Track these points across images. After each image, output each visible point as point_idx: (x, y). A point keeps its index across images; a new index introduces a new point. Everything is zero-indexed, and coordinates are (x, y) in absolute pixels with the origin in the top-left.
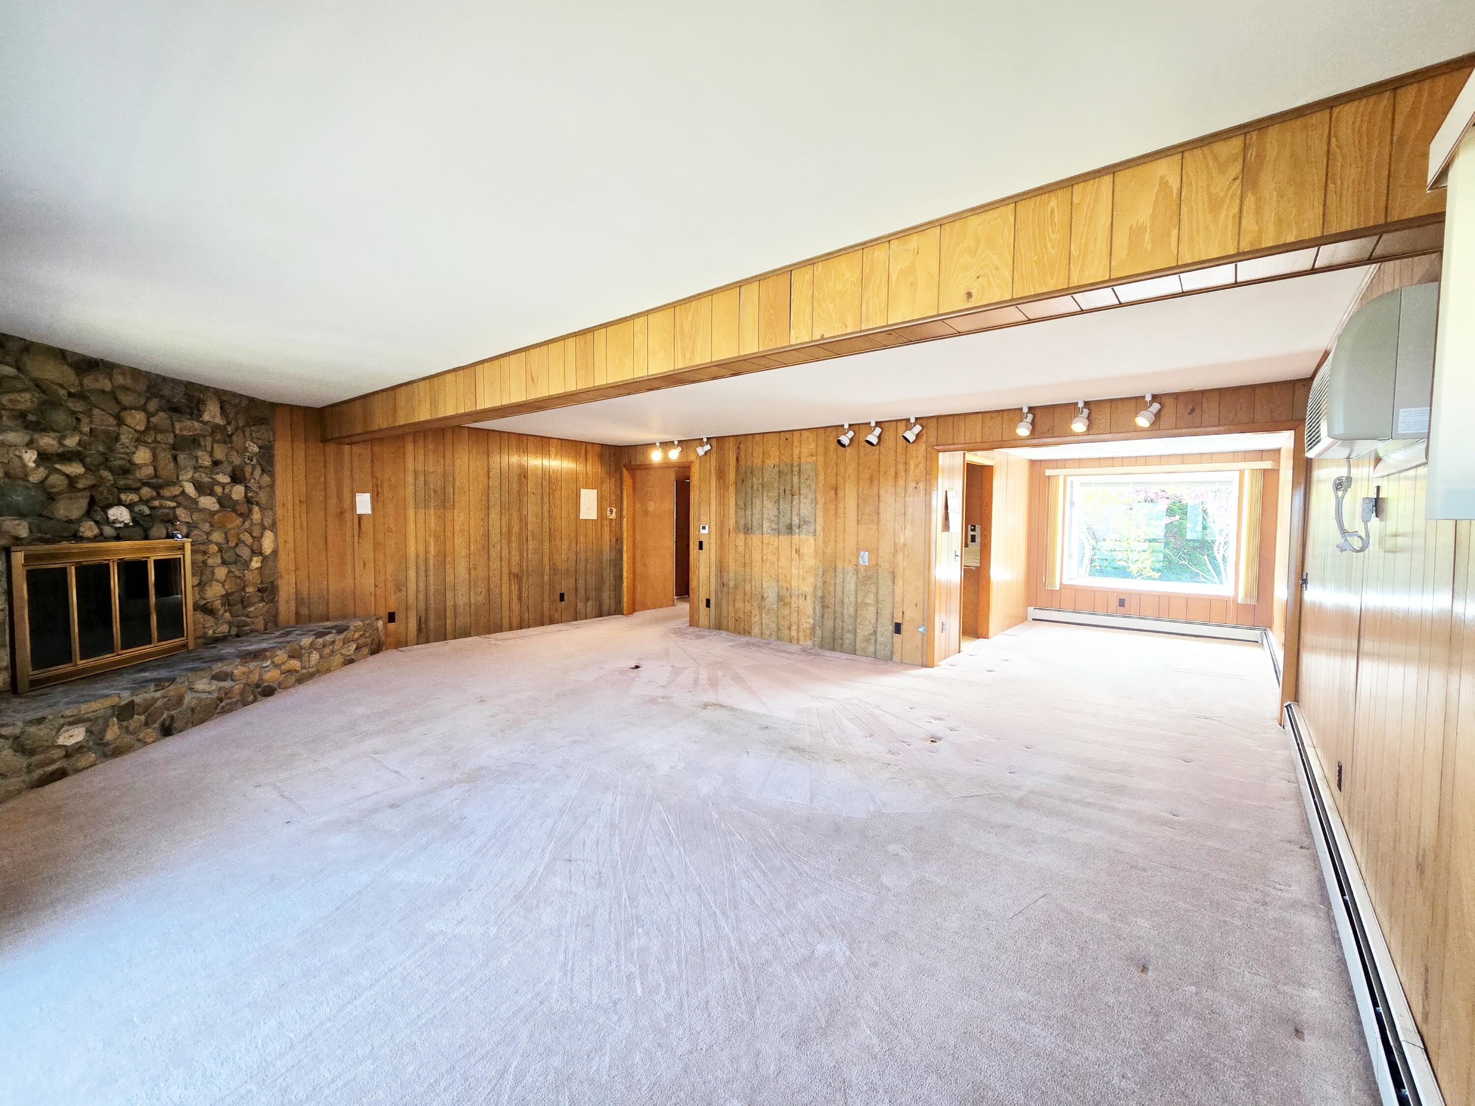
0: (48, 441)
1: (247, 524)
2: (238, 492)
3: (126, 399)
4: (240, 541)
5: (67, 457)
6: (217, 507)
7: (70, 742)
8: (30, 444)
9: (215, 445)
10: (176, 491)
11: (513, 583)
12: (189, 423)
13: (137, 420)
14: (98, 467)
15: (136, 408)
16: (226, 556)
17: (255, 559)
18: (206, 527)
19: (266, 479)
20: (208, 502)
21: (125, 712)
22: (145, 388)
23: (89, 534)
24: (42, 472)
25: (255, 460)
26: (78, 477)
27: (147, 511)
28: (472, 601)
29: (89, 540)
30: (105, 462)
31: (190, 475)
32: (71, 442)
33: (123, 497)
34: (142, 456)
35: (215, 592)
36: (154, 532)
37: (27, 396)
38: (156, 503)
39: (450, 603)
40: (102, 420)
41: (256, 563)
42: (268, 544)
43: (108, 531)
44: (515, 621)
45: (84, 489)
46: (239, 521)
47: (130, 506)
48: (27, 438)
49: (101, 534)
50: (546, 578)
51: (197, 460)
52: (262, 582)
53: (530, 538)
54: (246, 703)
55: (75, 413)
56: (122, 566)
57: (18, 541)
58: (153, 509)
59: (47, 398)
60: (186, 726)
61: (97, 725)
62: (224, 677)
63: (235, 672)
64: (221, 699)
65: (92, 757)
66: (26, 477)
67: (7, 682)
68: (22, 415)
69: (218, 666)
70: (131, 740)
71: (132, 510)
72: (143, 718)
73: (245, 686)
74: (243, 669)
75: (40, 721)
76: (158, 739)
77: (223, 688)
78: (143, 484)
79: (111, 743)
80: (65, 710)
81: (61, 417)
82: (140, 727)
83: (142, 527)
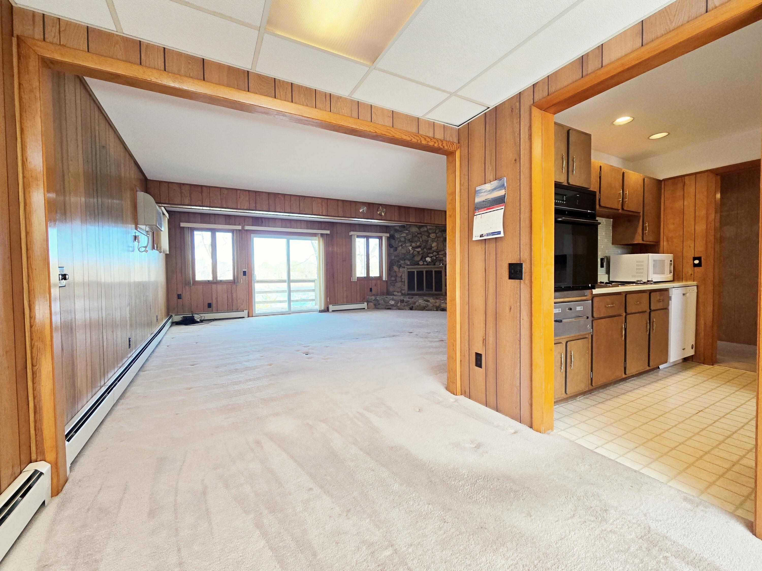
0: (414, 245)
3: (430, 231)
5: (417, 247)
7: (392, 303)
8: (411, 246)
10: (443, 253)
13: (433, 236)
14: (424, 249)
15: (433, 233)
21: (402, 301)
23: (421, 264)
24: (413, 251)
26: (420, 251)
27: (435, 258)
30: (425, 247)
32: (418, 244)
33: (429, 255)
34: (434, 244)
36: (436, 264)
37: (410, 236)
38: (437, 256)
40: (425, 238)
43: (425, 263)
45: (421, 254)
47: (431, 257)
48: (410, 244)
54: (434, 310)
55: (419, 237)
56: (426, 271)
57: (408, 265)
58: (437, 258)
59: (414, 235)
60: (416, 310)
61: (397, 302)
62: (428, 301)
63: (430, 301)
64: (426, 307)
65: (395, 308)
66: (410, 252)
67: (405, 293)
68: (409, 240)
69: (425, 298)
70: (403, 307)
71: (431, 258)
72: (406, 304)
73: (433, 305)
74: (433, 301)
75: (387, 297)
76: (409, 310)
77: (427, 304)
78: (434, 251)
79: (398, 307)
80: (391, 297)
81: (416, 239)
82: (405, 306)
83: (433, 262)
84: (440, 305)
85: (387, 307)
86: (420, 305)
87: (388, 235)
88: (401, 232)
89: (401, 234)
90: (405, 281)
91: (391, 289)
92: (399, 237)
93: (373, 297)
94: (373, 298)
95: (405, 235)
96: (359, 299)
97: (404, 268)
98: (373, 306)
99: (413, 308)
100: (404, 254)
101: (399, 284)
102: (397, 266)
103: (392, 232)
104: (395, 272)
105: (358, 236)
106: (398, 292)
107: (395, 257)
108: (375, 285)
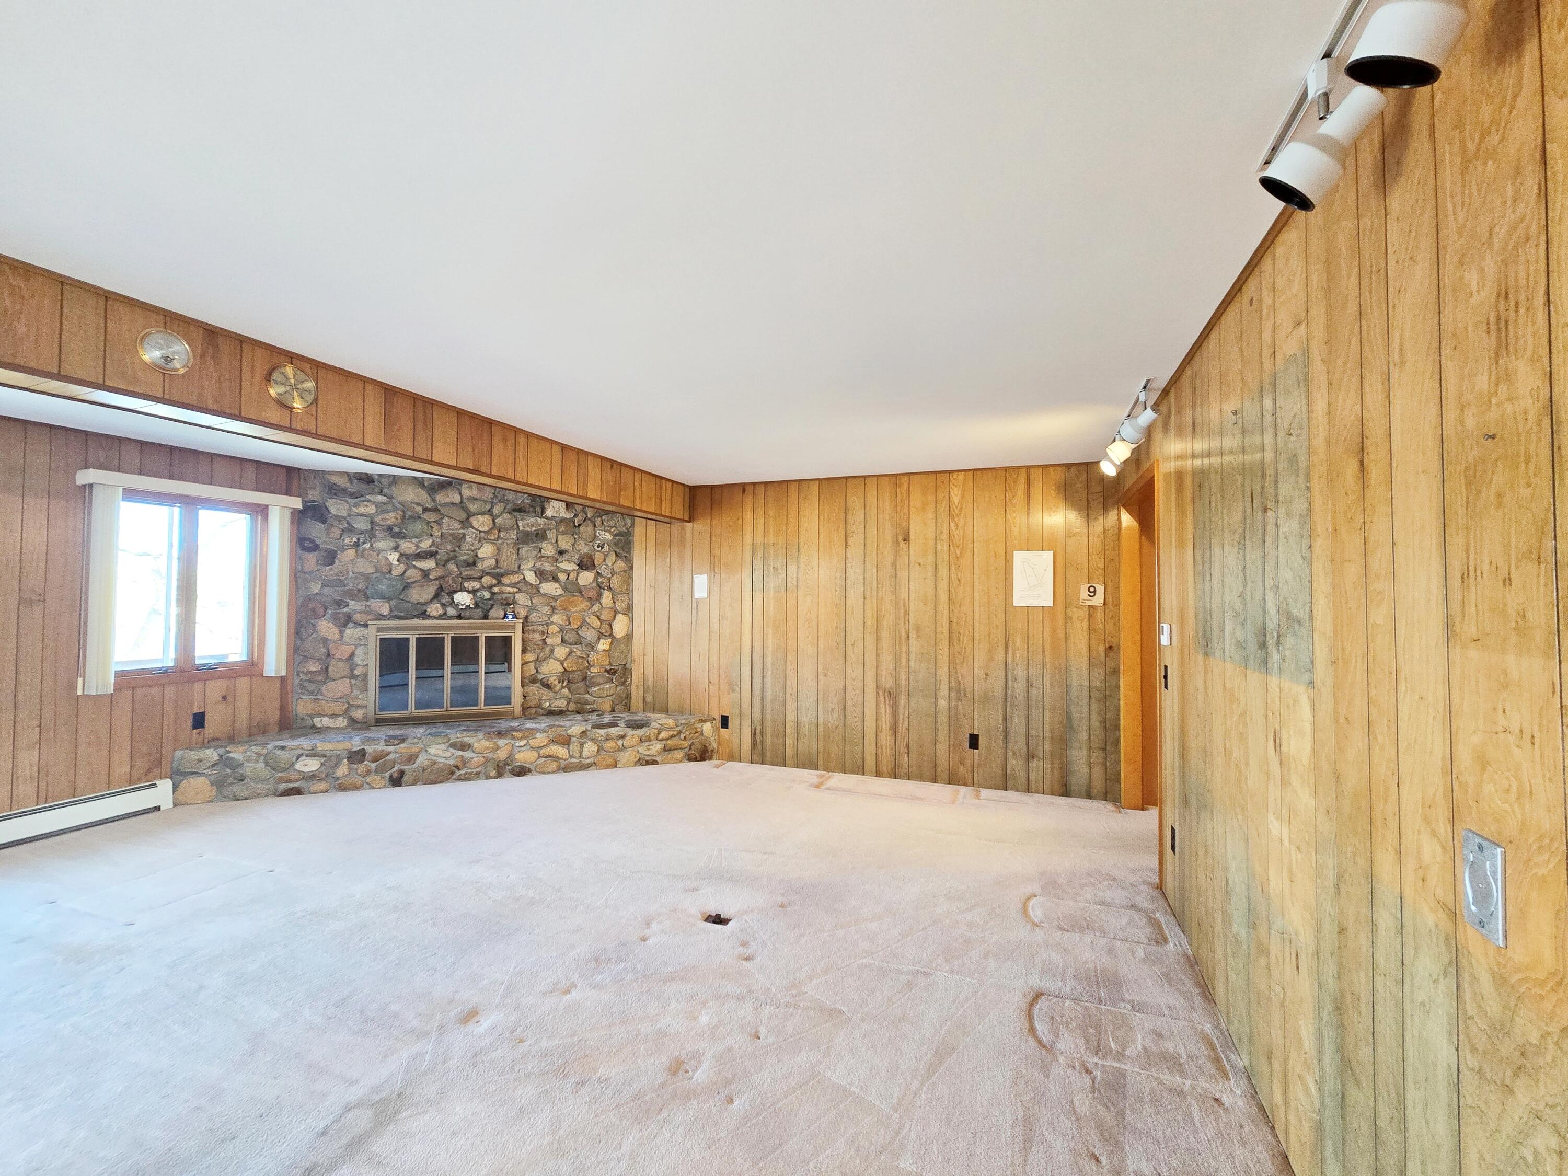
0: (407, 546)
1: (596, 608)
2: (586, 578)
3: (473, 507)
4: (583, 623)
5: (421, 556)
6: (560, 591)
7: (306, 769)
8: (396, 548)
9: (560, 537)
10: (515, 578)
11: (882, 705)
12: (532, 520)
13: (481, 522)
14: (447, 561)
15: (483, 514)
16: (566, 638)
17: (602, 641)
18: (546, 609)
19: (621, 564)
20: (549, 588)
21: (357, 757)
22: (491, 496)
23: (434, 613)
24: (402, 568)
25: (606, 548)
26: (430, 570)
27: (487, 595)
28: (821, 721)
29: (435, 618)
30: (452, 558)
31: (530, 565)
32: (425, 545)
33: (466, 585)
34: (486, 551)
35: (552, 669)
36: (492, 613)
37: (392, 514)
38: (496, 590)
39: (791, 717)
40: (451, 526)
41: (603, 645)
42: (620, 627)
43: (451, 611)
44: (886, 764)
45: (436, 579)
46: (585, 605)
47: (474, 592)
48: (392, 544)
49: (445, 614)
50: (943, 703)
51: (540, 551)
52: (610, 664)
53: (913, 635)
54: (488, 777)
55: (428, 522)
56: (454, 639)
57: (381, 617)
58: (493, 594)
59: (409, 513)
60: (415, 782)
61: (330, 761)
62: (464, 747)
63: (476, 745)
64: (456, 767)
65: (323, 786)
66: (390, 571)
67: (365, 717)
68: (390, 528)
69: (456, 735)
70: (359, 780)
71: (475, 595)
72: (373, 765)
73: (487, 760)
74: (487, 744)
75: (283, 748)
76: (384, 787)
77: (462, 757)
78: (485, 573)
79: (338, 779)
80: (305, 743)
81: (418, 526)
82: (368, 772)
83: (482, 609)
84: (511, 756)
85: (283, 786)
86: (435, 763)
87: (297, 503)
88: (353, 495)
89: (356, 505)
90: (365, 675)
91: (302, 707)
92: (344, 513)
93: (209, 752)
94: (212, 754)
95: (371, 509)
96: (125, 770)
97: (366, 625)
98: (213, 792)
99: (405, 779)
100: (367, 577)
101: (340, 687)
102: (335, 619)
103: (314, 495)
104: (325, 641)
105: (131, 494)
106: (334, 716)
107: (323, 586)
108: (224, 698)
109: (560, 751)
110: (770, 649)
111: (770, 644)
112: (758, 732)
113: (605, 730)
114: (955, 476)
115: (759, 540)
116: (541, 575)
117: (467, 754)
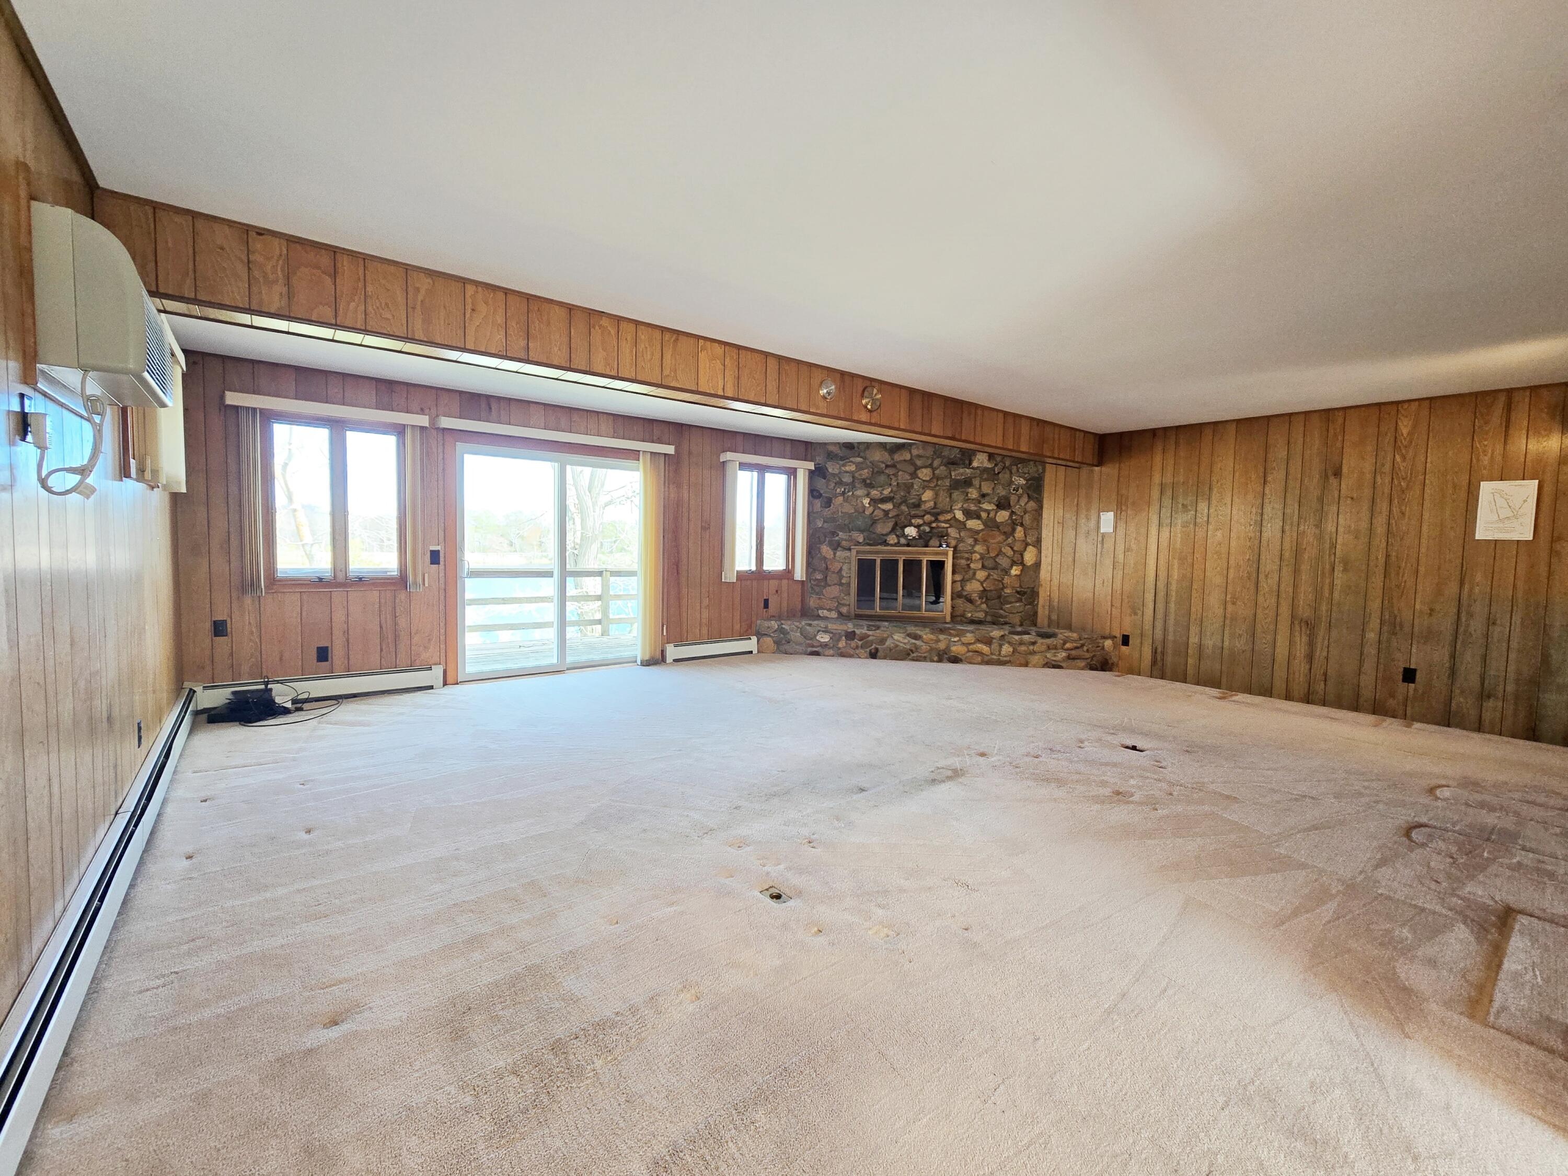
0: (875, 493)
1: (1010, 540)
2: (1003, 516)
3: (919, 463)
4: (1000, 553)
5: (884, 500)
6: (982, 527)
7: (822, 640)
8: (868, 495)
9: (982, 483)
10: (948, 516)
11: (1297, 634)
12: (961, 470)
13: (925, 474)
14: (900, 504)
15: (926, 467)
16: (986, 564)
17: (1014, 568)
18: (970, 541)
19: (1032, 505)
20: (973, 524)
21: (851, 636)
22: (932, 453)
23: (892, 542)
24: (871, 509)
25: (1020, 491)
26: (890, 510)
27: (927, 529)
28: (1226, 643)
29: (892, 545)
30: (904, 501)
31: (960, 505)
32: (887, 492)
33: (913, 521)
34: (928, 495)
35: (974, 587)
36: (932, 543)
37: (866, 471)
38: (934, 525)
39: (1194, 640)
40: (904, 477)
41: (1015, 571)
42: (1029, 557)
43: (903, 541)
44: (1299, 687)
45: (892, 517)
46: (1001, 538)
47: (918, 527)
48: (866, 492)
49: (899, 543)
50: (1371, 636)
51: (967, 495)
52: (1021, 586)
53: (1339, 568)
54: (932, 661)
55: (889, 475)
56: (906, 562)
57: (858, 543)
58: (932, 528)
59: (876, 470)
60: (885, 658)
61: (835, 637)
62: (917, 637)
63: (924, 636)
64: (912, 651)
65: (831, 652)
66: (864, 511)
67: (849, 612)
68: (864, 481)
69: (911, 629)
70: (852, 652)
71: (919, 529)
72: (860, 643)
73: (932, 649)
74: (932, 636)
75: (810, 625)
76: (866, 658)
77: (915, 644)
78: (927, 512)
79: (839, 649)
80: (822, 624)
81: (882, 478)
82: (857, 647)
83: (924, 540)
84: (948, 647)
85: (810, 649)
86: (897, 646)
87: (811, 466)
88: (842, 459)
89: (844, 465)
90: (849, 584)
91: (812, 602)
92: (836, 471)
93: (773, 622)
94: (774, 624)
95: (853, 468)
96: (737, 627)
97: (850, 549)
98: (773, 646)
99: (879, 654)
100: (850, 515)
101: (833, 591)
102: (831, 544)
103: (819, 459)
104: (825, 558)
105: (743, 466)
106: (830, 610)
107: (825, 522)
108: (777, 591)
109: (985, 649)
110: (1176, 577)
111: (1175, 575)
112: (1159, 650)
113: (1020, 637)
114: (1406, 406)
115: (1168, 479)
116: (968, 514)
117: (918, 643)
